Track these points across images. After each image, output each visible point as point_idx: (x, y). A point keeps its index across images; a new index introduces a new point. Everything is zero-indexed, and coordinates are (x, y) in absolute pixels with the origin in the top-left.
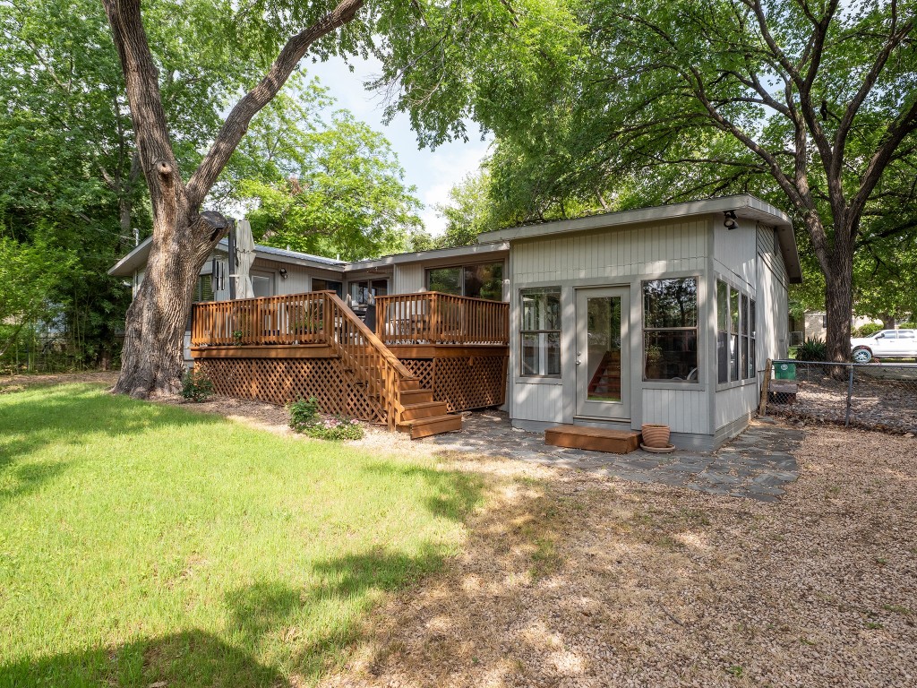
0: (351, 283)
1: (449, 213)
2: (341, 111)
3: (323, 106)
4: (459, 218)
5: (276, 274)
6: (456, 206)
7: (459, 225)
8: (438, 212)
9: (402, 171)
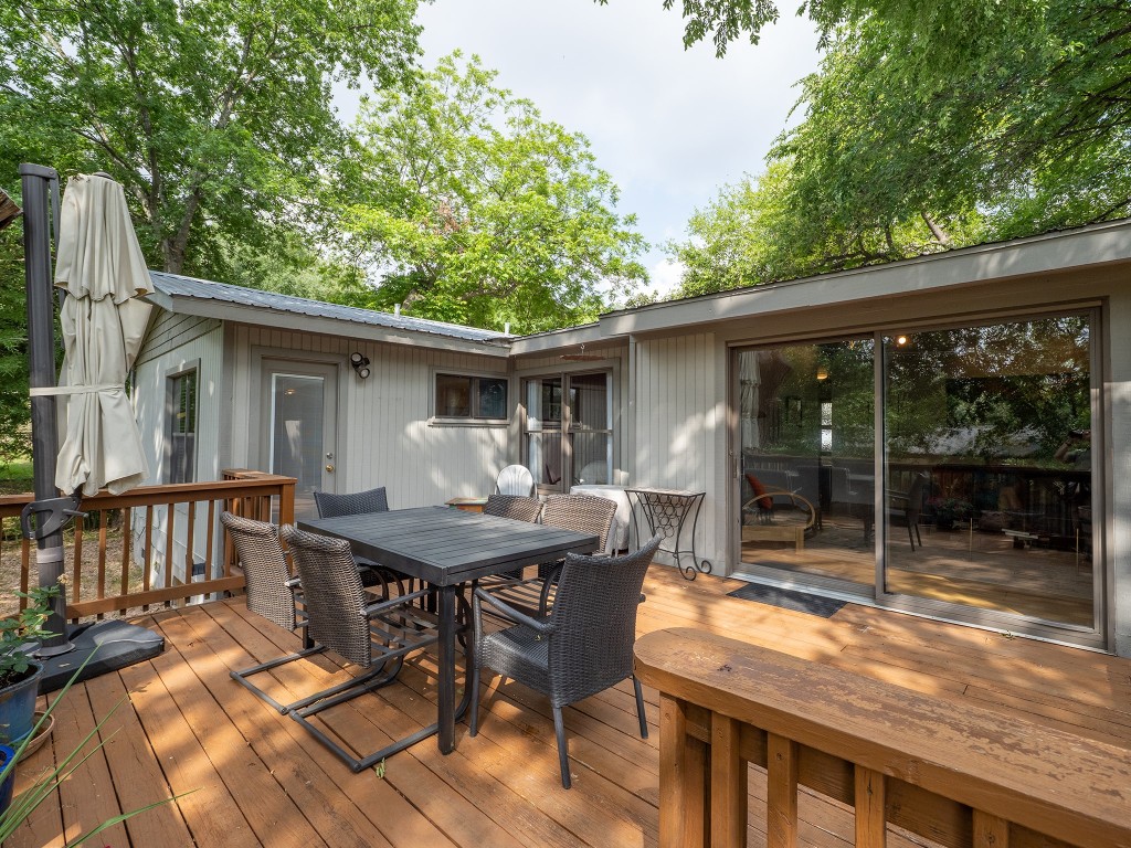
0: (525, 381)
1: (690, 256)
2: (519, 102)
3: (493, 106)
4: (704, 265)
5: (343, 367)
6: (700, 243)
7: (706, 273)
8: (671, 256)
9: (614, 190)
